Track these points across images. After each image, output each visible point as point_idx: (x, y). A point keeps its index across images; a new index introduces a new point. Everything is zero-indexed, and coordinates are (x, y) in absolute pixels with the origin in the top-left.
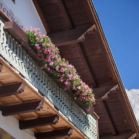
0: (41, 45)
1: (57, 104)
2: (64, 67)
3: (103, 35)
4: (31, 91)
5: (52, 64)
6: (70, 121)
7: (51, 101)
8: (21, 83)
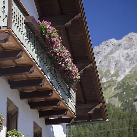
0: (50, 36)
1: (53, 81)
2: (63, 52)
3: (86, 23)
4: (38, 71)
5: (56, 50)
6: (60, 95)
7: (49, 79)
8: (33, 65)
